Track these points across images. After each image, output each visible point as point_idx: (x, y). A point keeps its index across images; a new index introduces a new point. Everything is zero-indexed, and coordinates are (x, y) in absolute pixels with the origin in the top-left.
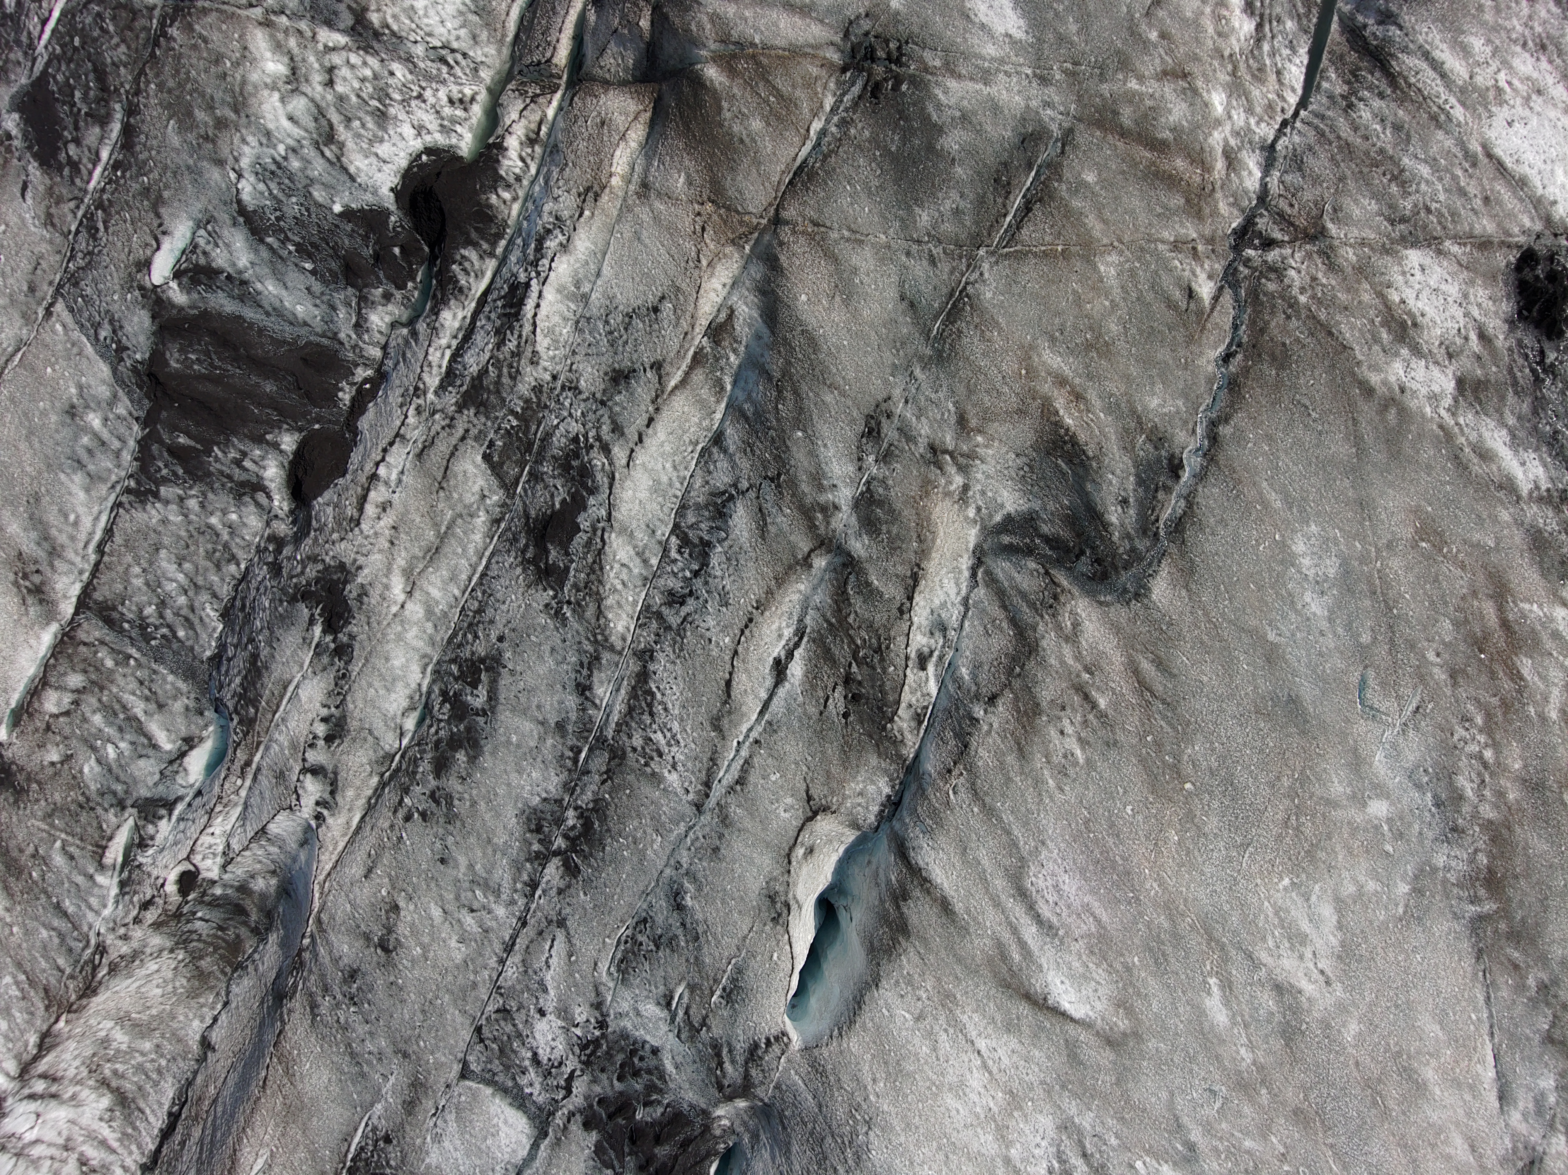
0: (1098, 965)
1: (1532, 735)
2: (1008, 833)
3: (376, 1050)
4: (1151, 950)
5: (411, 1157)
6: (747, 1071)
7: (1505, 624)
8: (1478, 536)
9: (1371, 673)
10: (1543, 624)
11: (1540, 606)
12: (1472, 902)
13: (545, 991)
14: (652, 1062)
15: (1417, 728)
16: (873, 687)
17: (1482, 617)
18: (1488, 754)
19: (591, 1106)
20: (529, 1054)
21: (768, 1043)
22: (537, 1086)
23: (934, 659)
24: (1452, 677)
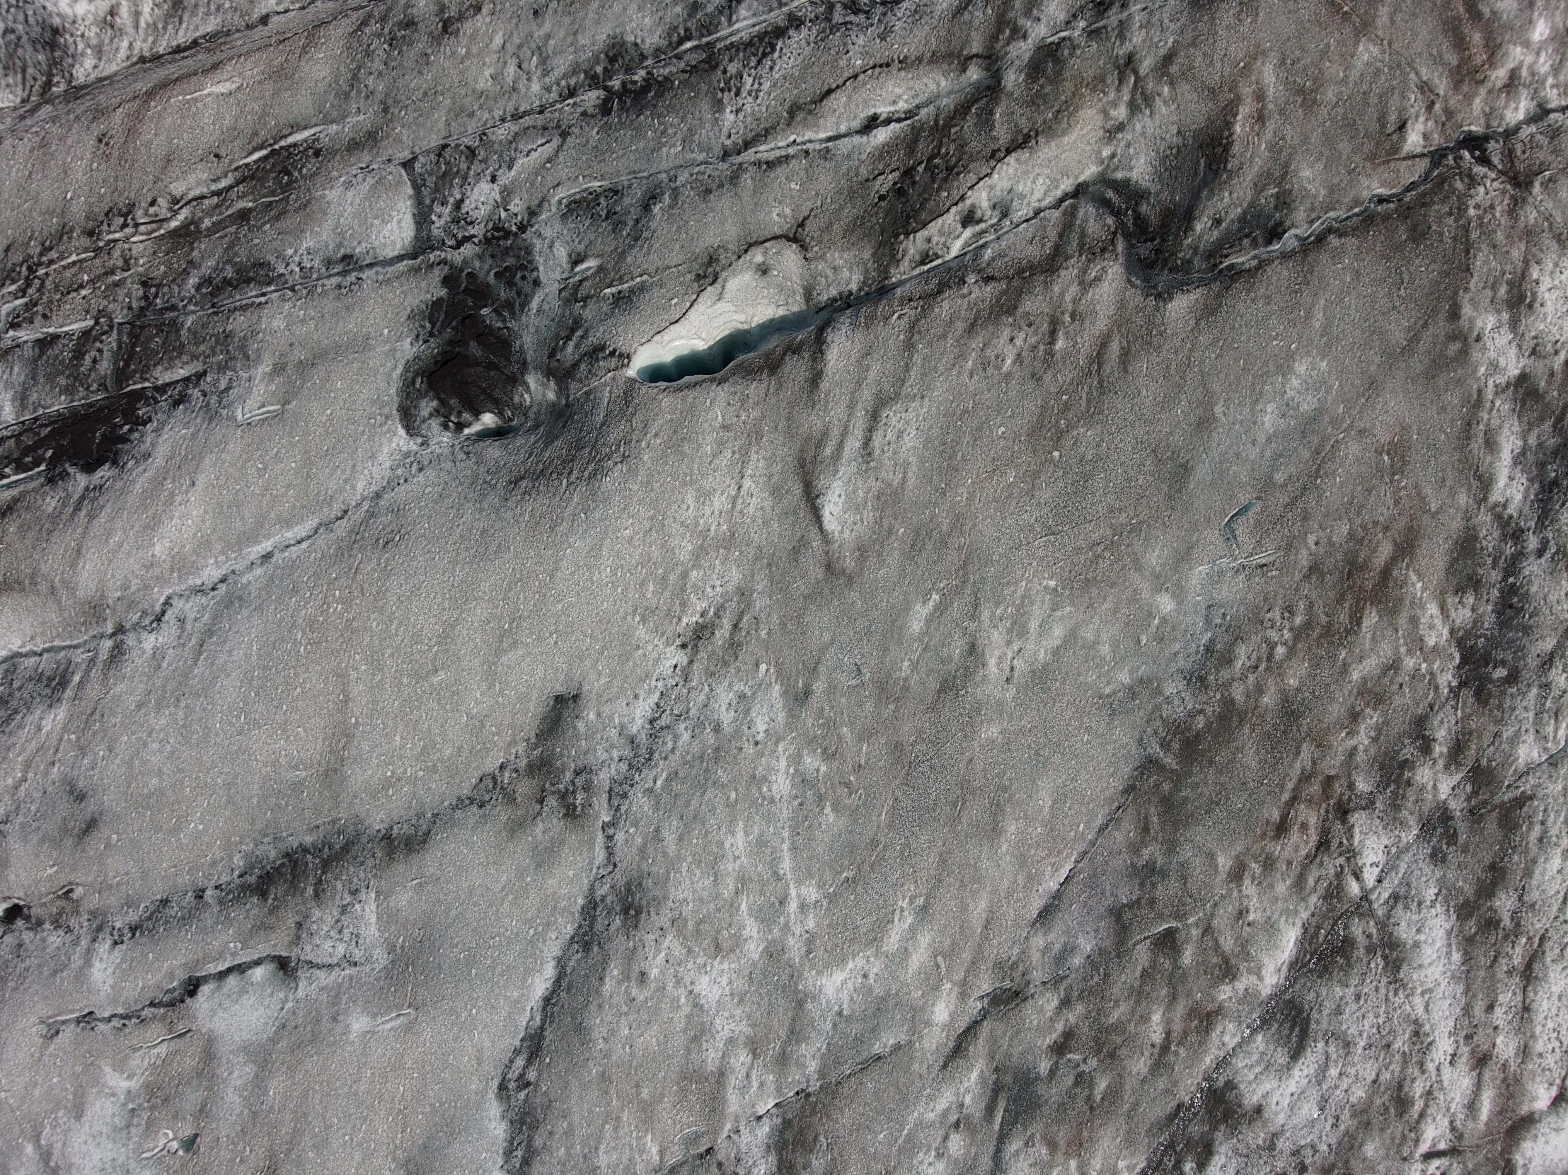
0: (873, 509)
1: (1325, 673)
2: (907, 369)
3: (371, 88)
4: (918, 534)
5: (320, 180)
6: (579, 360)
7: (1386, 573)
8: (1429, 491)
9: (1257, 508)
10: (1413, 603)
11: (1424, 589)
12: (1161, 746)
13: (510, 168)
14: (527, 288)
15: (1249, 578)
16: (920, 195)
17: (1374, 551)
18: (1280, 650)
19: (461, 270)
20: (458, 196)
21: (612, 354)
22: (443, 221)
23: (978, 228)
24: (1310, 569)
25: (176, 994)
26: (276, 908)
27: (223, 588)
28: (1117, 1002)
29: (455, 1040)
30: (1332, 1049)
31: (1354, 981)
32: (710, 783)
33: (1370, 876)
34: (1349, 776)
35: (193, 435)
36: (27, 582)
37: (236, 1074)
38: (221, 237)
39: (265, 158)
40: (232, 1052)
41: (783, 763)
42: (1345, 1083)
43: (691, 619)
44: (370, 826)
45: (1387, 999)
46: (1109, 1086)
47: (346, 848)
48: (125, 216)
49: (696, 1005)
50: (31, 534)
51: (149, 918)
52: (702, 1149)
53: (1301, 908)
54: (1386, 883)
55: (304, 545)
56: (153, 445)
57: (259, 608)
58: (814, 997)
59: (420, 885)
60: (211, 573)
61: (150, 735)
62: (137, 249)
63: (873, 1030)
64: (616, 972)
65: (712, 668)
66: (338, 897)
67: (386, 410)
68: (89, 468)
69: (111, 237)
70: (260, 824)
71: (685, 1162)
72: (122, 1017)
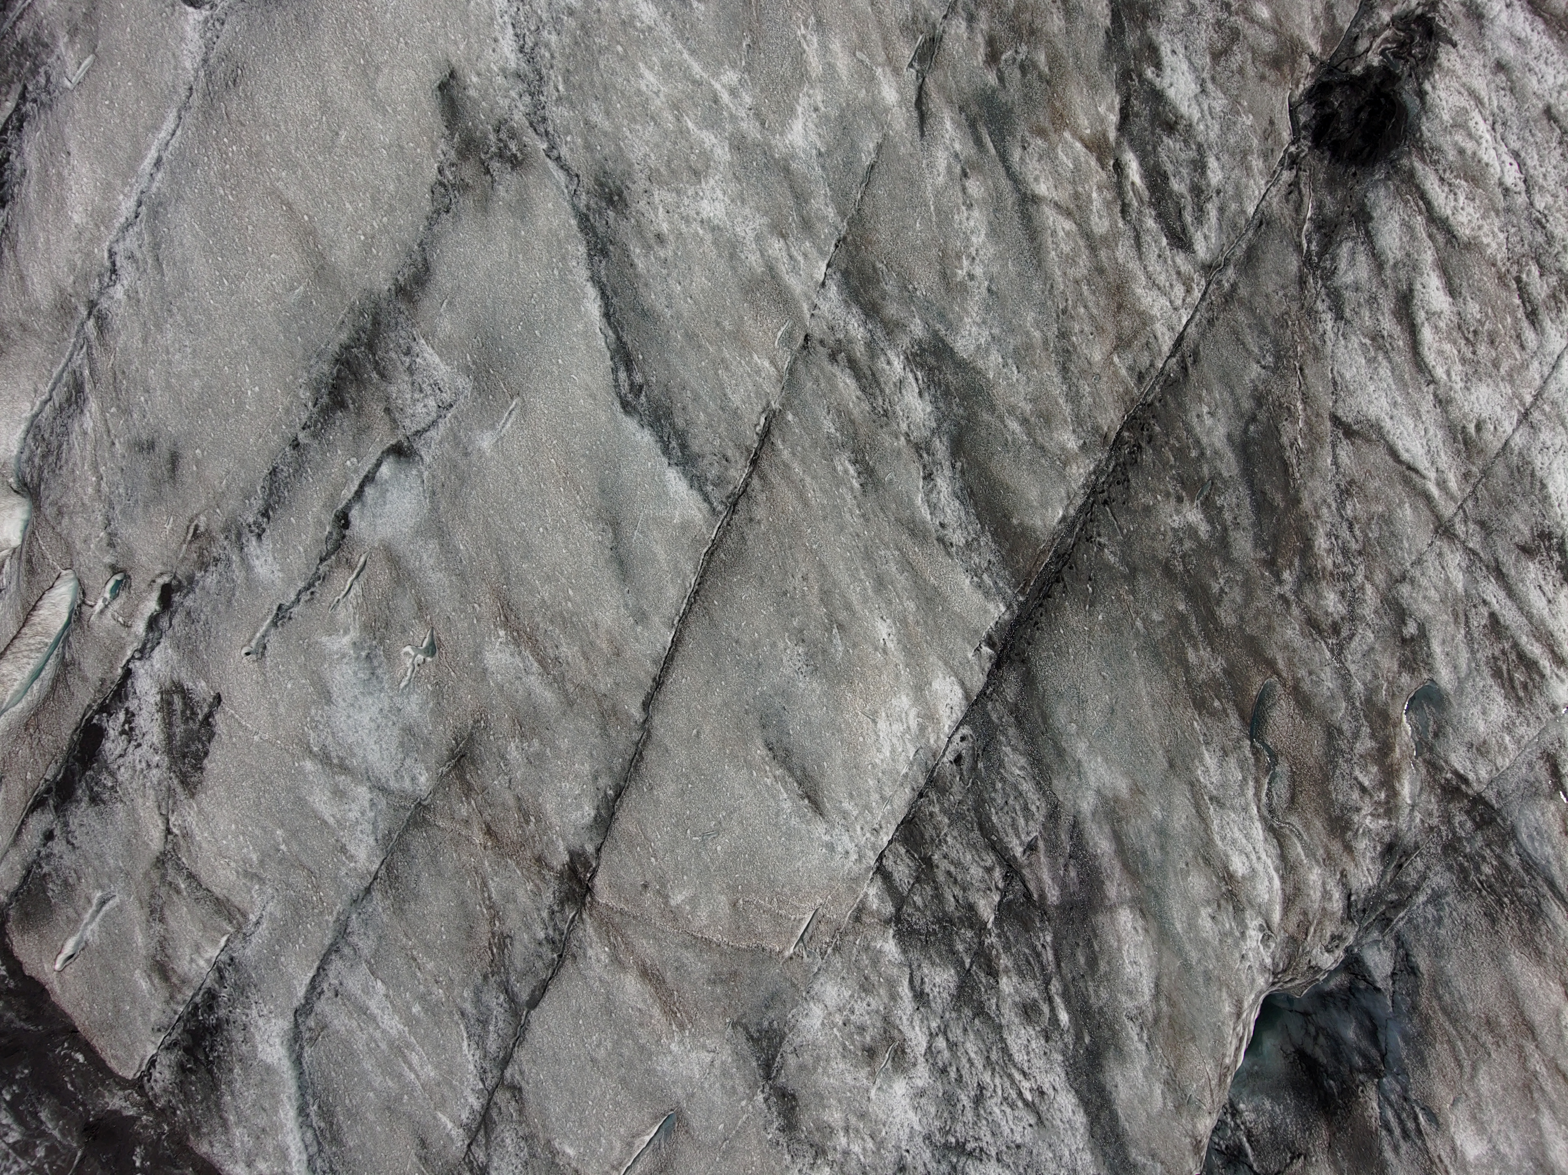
25: (335, 536)
26: (361, 407)
27: (143, 208)
29: (563, 394)
32: (596, 54)
35: (45, 128)
37: (425, 557)
40: (410, 543)
44: (381, 290)
46: (1047, 56)
47: (376, 322)
49: (712, 227)
51: (271, 494)
52: (800, 339)
55: (179, 133)
57: (179, 198)
59: (450, 303)
60: (127, 206)
61: (168, 353)
63: (852, 147)
64: (638, 251)
70: (299, 354)
71: (796, 359)
72: (306, 589)
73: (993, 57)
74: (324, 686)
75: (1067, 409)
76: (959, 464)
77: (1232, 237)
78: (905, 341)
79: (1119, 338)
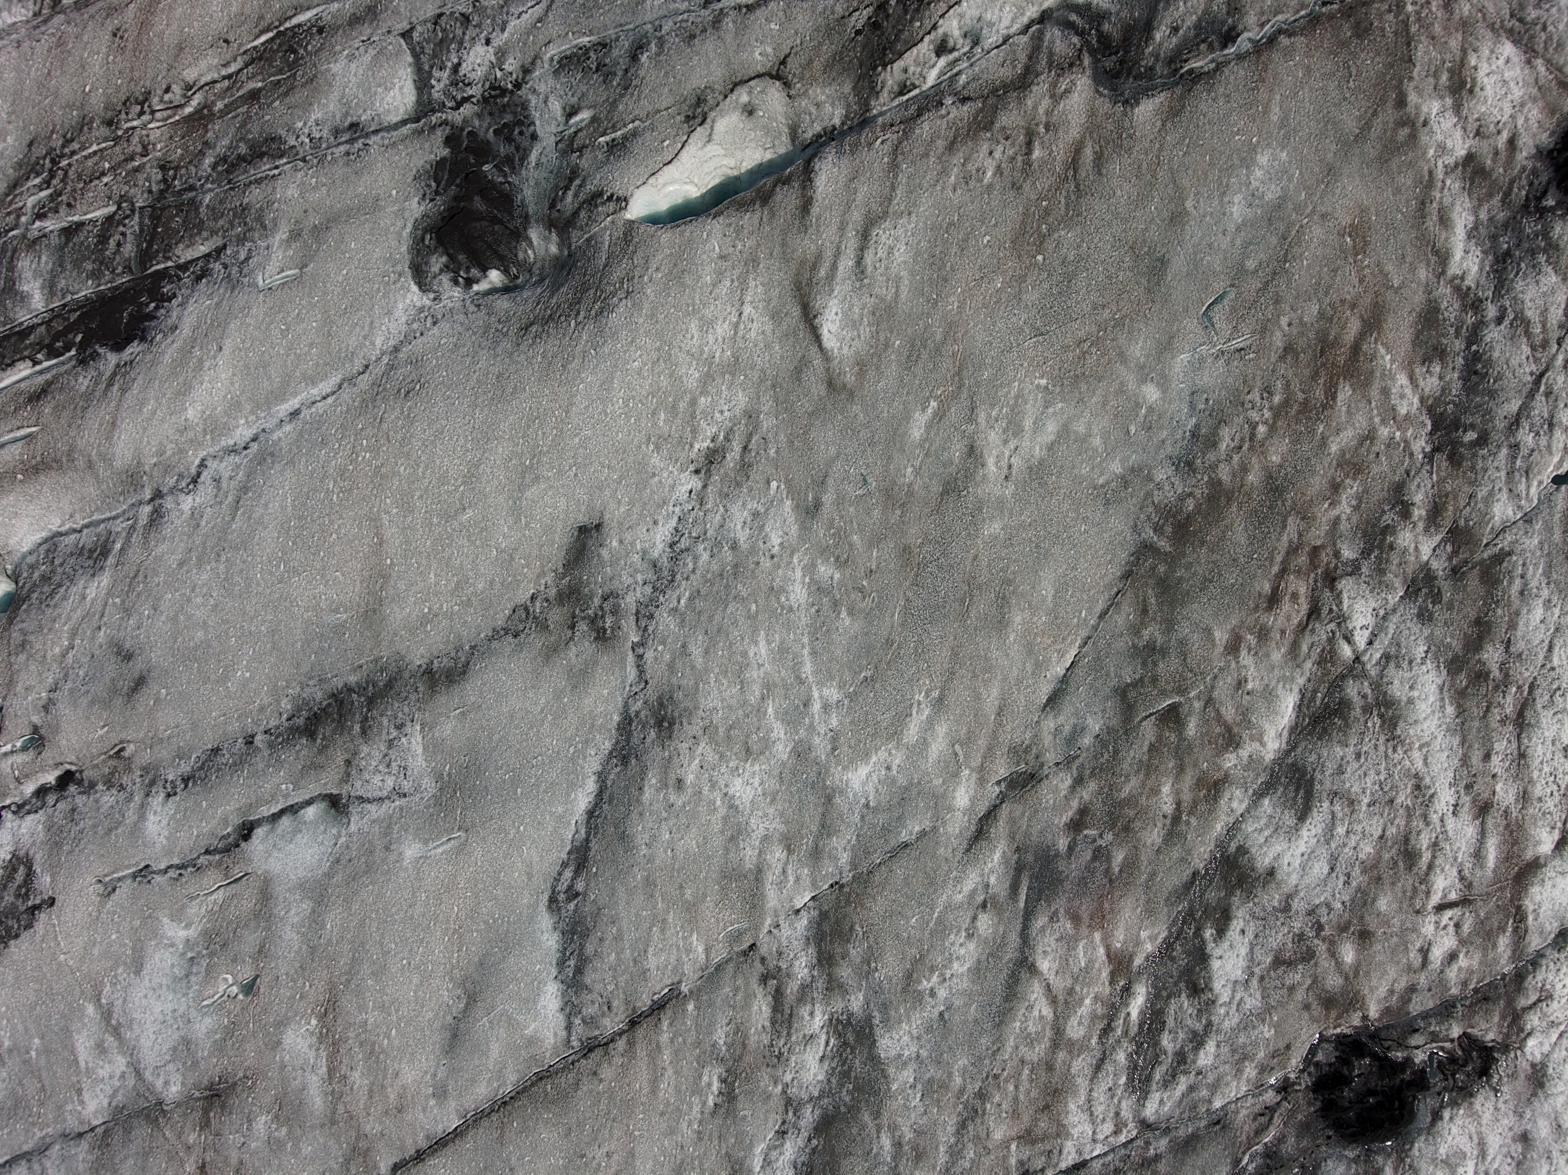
0: (869, 324)
1: (1305, 447)
2: (893, 188)
4: (913, 345)
5: (324, 54)
6: (579, 209)
7: (1356, 348)
8: (1391, 268)
9: (1232, 296)
10: (1383, 375)
11: (1393, 361)
12: (1155, 531)
13: (503, 30)
14: (525, 143)
15: (1228, 363)
16: (894, 27)
17: (1343, 328)
18: (1262, 429)
19: (462, 130)
20: (456, 61)
21: (610, 198)
22: (442, 85)
23: (951, 57)
24: (1285, 349)
25: (231, 839)
26: (326, 747)
27: (255, 446)
28: (1127, 777)
29: (505, 858)
30: (1337, 808)
31: (1353, 741)
32: (731, 598)
33: (1361, 639)
34: (1334, 544)
35: (217, 304)
36: (64, 459)
37: (293, 912)
38: (234, 117)
39: (272, 40)
40: (289, 890)
41: (799, 574)
42: (1353, 840)
43: (702, 444)
44: (411, 662)
45: (1386, 756)
46: (1125, 858)
47: (389, 685)
48: (141, 104)
49: (731, 807)
50: (65, 414)
51: (201, 768)
52: (746, 946)
53: (1297, 673)
54: (1376, 645)
55: (330, 400)
56: (179, 318)
57: (291, 462)
58: (841, 792)
59: (463, 714)
60: (242, 433)
61: (193, 591)
62: (154, 135)
63: (899, 818)
65: (726, 490)
66: (385, 732)
67: (399, 268)
68: (119, 347)
69: (129, 125)
70: (305, 668)
71: (730, 959)
72: (178, 867)
73: (1076, 825)
74: (141, 957)
75: (942, 1158)
76: (815, 1142)
77: (1186, 1115)
78: (838, 1005)
79: (1029, 1132)
